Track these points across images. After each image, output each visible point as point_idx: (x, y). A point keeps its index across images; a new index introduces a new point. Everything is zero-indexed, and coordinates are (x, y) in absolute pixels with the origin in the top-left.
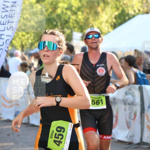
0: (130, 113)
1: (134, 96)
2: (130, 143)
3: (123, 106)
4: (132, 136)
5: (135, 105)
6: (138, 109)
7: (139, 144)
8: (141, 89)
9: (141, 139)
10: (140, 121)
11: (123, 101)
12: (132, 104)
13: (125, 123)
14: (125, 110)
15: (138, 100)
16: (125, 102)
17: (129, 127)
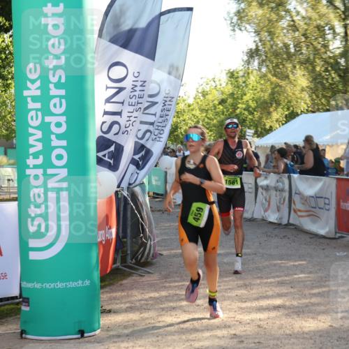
0: (280, 199)
1: (283, 183)
2: (280, 224)
3: (275, 192)
4: (281, 219)
5: (285, 191)
6: (286, 195)
7: (286, 225)
8: (289, 178)
9: (288, 221)
10: (288, 206)
11: (275, 187)
12: (282, 190)
13: (276, 207)
14: (276, 196)
15: (287, 187)
16: (276, 189)
17: (278, 211)
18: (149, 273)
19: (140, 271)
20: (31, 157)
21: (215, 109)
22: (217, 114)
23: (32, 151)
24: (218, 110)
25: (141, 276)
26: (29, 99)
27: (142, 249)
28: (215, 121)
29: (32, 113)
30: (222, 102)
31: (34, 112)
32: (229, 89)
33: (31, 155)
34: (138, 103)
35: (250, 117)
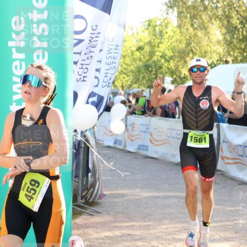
8: (218, 127)
18: (98, 212)
19: (89, 210)
20: (14, 104)
21: (133, 55)
22: (134, 60)
23: (15, 98)
24: (135, 56)
25: (91, 215)
26: (14, 50)
27: (92, 190)
28: (132, 67)
29: (17, 63)
30: (140, 49)
31: (18, 62)
32: (146, 37)
33: (14, 101)
34: (90, 52)
35: (166, 64)
